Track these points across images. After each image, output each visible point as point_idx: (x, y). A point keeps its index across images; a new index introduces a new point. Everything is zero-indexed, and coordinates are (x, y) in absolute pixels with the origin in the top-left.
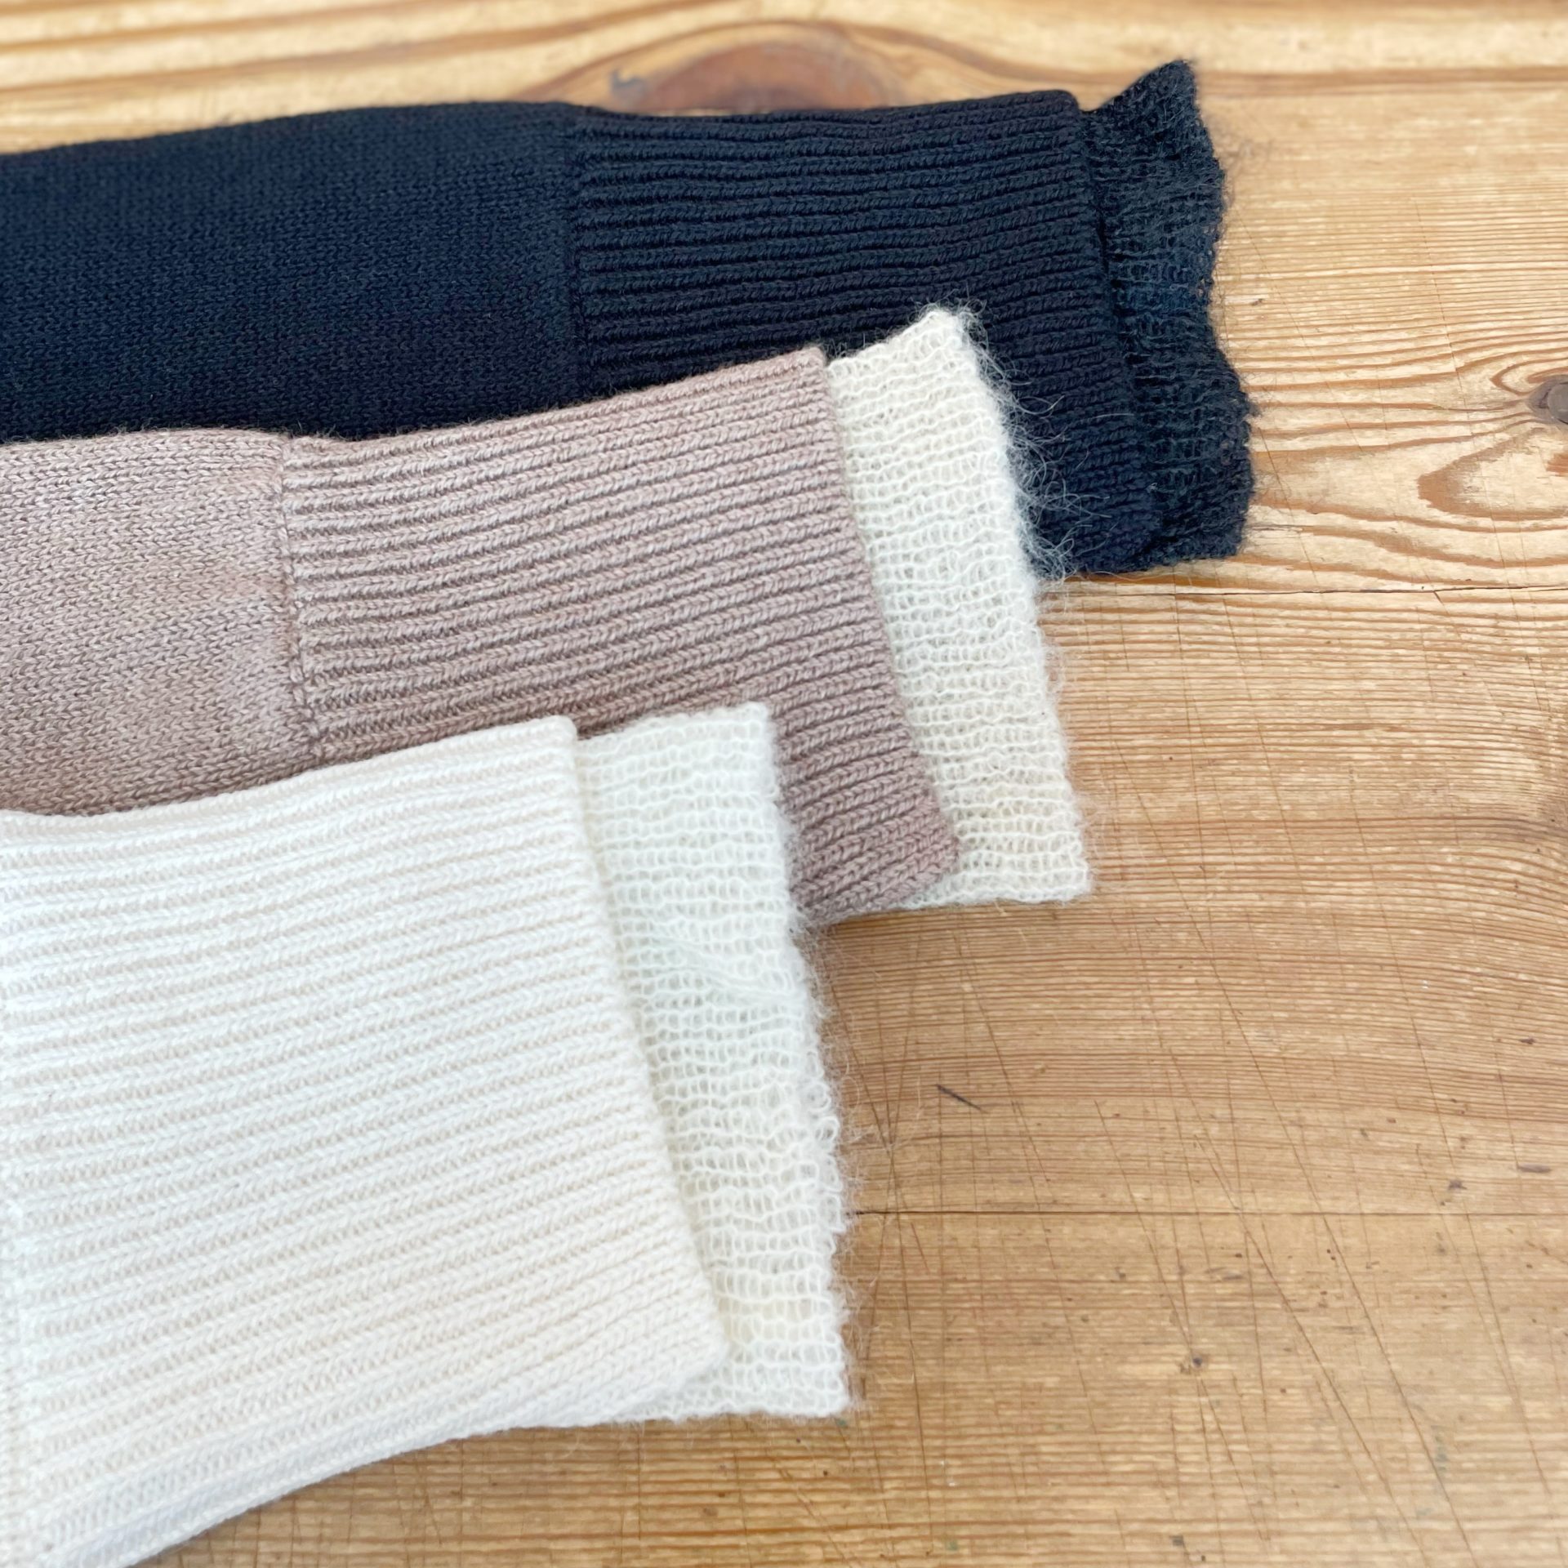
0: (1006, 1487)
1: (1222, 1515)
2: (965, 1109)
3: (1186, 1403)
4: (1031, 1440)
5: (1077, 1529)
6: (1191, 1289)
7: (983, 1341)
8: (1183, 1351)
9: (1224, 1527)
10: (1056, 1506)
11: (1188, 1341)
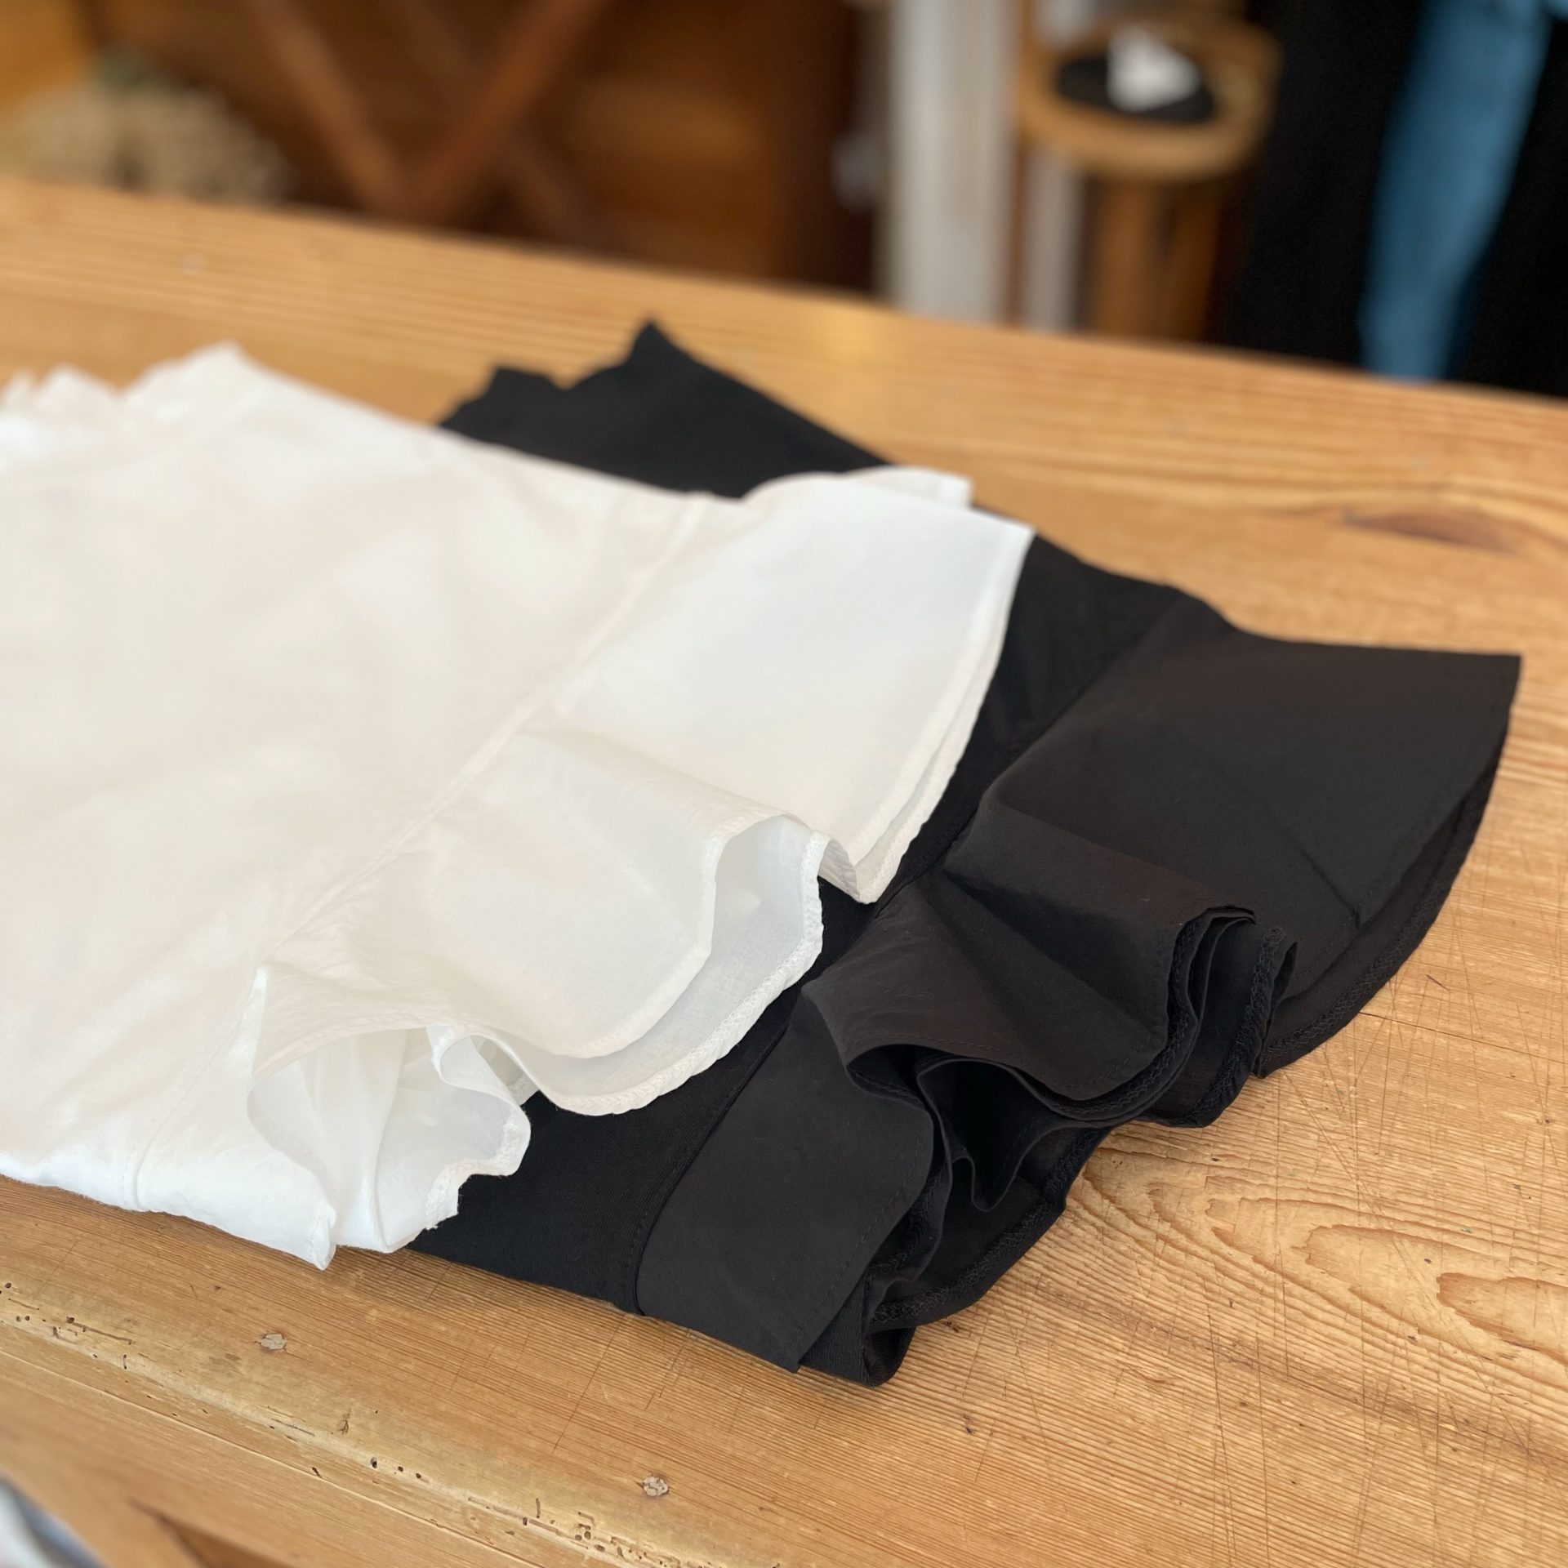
0: (1426, 1140)
1: (1545, 1184)
2: (1440, 988)
3: (1536, 1137)
4: (1444, 1126)
5: (1462, 1168)
6: (1551, 1092)
7: (1427, 1081)
8: (1539, 1115)
9: (1544, 1189)
10: (1451, 1155)
11: (1545, 1112)
